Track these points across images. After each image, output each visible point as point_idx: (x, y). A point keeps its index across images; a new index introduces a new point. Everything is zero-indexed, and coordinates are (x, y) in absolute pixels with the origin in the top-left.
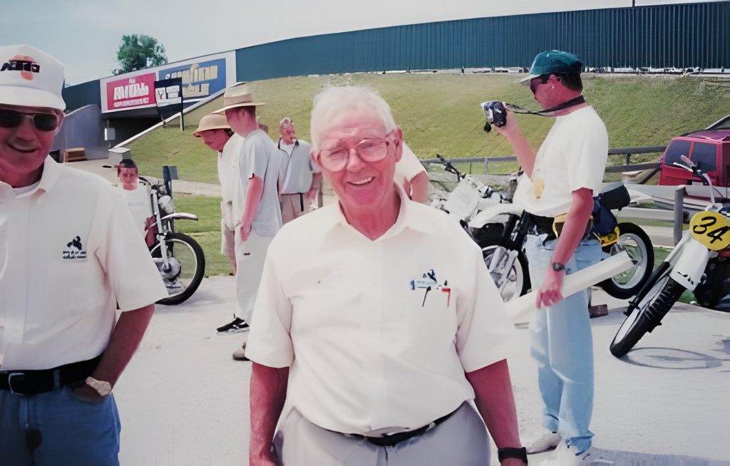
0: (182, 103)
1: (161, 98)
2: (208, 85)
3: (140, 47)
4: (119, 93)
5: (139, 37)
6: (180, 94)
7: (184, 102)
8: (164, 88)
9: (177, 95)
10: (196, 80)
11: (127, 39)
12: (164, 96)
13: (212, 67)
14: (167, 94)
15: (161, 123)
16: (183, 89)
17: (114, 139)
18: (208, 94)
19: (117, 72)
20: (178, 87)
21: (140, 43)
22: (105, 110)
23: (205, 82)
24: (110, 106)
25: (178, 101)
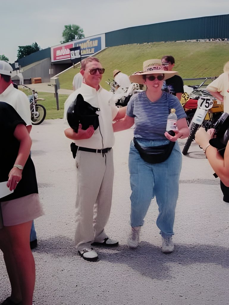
0: (81, 57)
1: (73, 55)
2: (94, 49)
3: (72, 30)
4: (58, 53)
5: (72, 26)
6: (80, 54)
7: (82, 56)
8: (73, 51)
9: (79, 54)
10: (89, 47)
11: (66, 27)
12: (74, 55)
13: (95, 41)
14: (75, 54)
15: (73, 66)
16: (81, 51)
17: (53, 73)
18: (94, 52)
19: (62, 42)
20: (79, 50)
21: (72, 29)
22: (53, 61)
23: (93, 47)
24: (55, 59)
25: (79, 56)
